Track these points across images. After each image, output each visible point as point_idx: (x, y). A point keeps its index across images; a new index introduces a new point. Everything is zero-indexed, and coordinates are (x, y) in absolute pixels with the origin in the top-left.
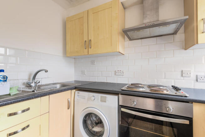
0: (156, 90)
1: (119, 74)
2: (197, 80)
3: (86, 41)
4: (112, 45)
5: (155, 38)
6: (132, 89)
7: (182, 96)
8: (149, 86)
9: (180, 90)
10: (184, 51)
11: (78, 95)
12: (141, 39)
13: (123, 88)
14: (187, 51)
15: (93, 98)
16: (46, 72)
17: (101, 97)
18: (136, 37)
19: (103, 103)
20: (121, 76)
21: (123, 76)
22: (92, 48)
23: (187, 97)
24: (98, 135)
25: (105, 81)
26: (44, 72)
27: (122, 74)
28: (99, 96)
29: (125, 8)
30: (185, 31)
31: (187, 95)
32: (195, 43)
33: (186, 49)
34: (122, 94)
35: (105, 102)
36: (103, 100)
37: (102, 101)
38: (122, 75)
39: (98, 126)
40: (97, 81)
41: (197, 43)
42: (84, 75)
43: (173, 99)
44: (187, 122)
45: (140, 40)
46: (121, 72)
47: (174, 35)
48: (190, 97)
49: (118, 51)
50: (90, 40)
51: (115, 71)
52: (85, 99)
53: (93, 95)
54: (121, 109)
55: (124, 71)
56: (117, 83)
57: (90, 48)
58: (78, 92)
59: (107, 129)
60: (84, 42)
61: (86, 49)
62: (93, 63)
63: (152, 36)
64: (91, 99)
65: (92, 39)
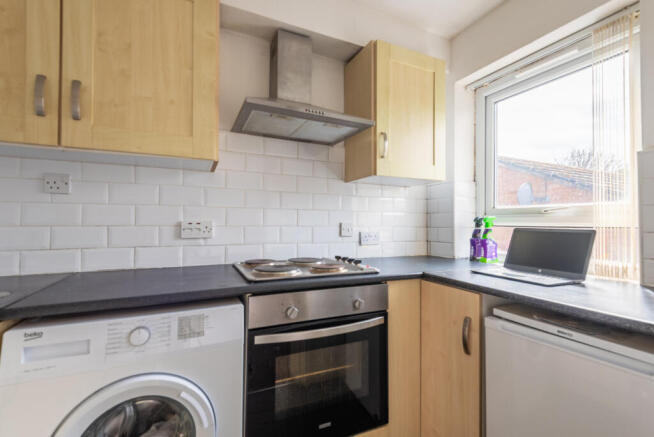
1: (195, 233)
2: (360, 242)
3: (41, 78)
4: (191, 135)
5: (295, 143)
6: (273, 275)
9: (360, 262)
10: (342, 184)
12: (265, 135)
15: (143, 334)
17: (181, 320)
18: (257, 128)
19: (193, 342)
20: (202, 242)
21: (209, 241)
22: (89, 121)
23: (377, 273)
27: (206, 235)
28: (173, 317)
31: (378, 270)
32: (372, 172)
33: (347, 179)
35: (200, 333)
36: (191, 331)
37: (182, 336)
38: (205, 238)
40: (80, 270)
41: (375, 174)
45: (261, 139)
46: (202, 227)
47: (330, 147)
48: (384, 272)
49: (215, 158)
50: (76, 84)
51: (179, 225)
52: (88, 352)
53: (138, 325)
54: (253, 340)
55: (211, 223)
56: (184, 268)
57: (76, 118)
58: (31, 330)
59: (210, 425)
60: (31, 81)
61: (40, 113)
62: (54, 185)
63: (294, 136)
64: (129, 341)
65: (90, 82)
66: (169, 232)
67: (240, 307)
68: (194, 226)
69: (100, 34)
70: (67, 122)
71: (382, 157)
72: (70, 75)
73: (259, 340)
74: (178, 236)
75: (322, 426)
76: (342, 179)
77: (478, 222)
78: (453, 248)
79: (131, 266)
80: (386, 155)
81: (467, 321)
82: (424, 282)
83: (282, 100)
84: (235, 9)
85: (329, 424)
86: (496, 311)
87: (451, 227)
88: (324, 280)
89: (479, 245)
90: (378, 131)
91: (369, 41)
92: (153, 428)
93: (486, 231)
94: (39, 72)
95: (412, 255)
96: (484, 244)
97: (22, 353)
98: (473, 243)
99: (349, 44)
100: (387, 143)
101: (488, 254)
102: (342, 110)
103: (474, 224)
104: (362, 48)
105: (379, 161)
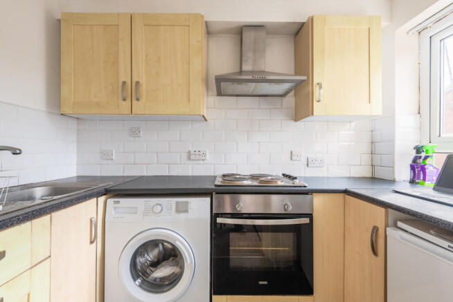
0: (267, 182)
1: (197, 157)
2: (308, 165)
3: (124, 83)
4: (189, 101)
7: (300, 187)
8: (253, 177)
9: (296, 178)
10: (293, 123)
11: (115, 208)
12: (237, 96)
13: (217, 183)
14: (298, 122)
15: (159, 208)
16: (14, 154)
17: (177, 203)
18: (230, 92)
19: (183, 216)
20: (201, 162)
21: (205, 162)
22: (143, 100)
23: (305, 187)
24: (167, 283)
25: (166, 174)
26: (9, 153)
27: (204, 158)
28: (173, 201)
29: (209, 33)
30: (295, 95)
31: (306, 185)
32: (311, 113)
33: (296, 120)
34: (217, 193)
35: (186, 211)
36: (182, 209)
37: (178, 211)
38: (203, 160)
39: (163, 266)
40: (145, 174)
41: (313, 114)
42: (110, 162)
43: (292, 192)
44: (306, 220)
45: (235, 98)
46: (202, 155)
47: (283, 98)
49: (202, 114)
50: (137, 83)
51: (189, 152)
52: (136, 213)
53: (158, 202)
54: (216, 220)
55: (206, 152)
56: (193, 176)
57: (138, 100)
58: (116, 200)
59: (191, 263)
60: (121, 84)
61: (124, 100)
62: (135, 132)
63: (254, 94)
64: (153, 211)
65: (143, 81)
66: (185, 156)
67: (208, 199)
68: (197, 152)
69: (146, 56)
70: (135, 102)
71: (318, 101)
72: (135, 79)
73: (219, 220)
74: (189, 158)
75: (261, 283)
76: (292, 119)
77: (419, 150)
78: (393, 172)
79: (167, 174)
80: (321, 99)
81: (375, 230)
82: (347, 197)
83: (245, 71)
84: (215, 22)
85: (266, 283)
86: (400, 224)
87: (392, 154)
88: (264, 189)
89: (418, 170)
90: (315, 82)
91: (307, 18)
92: (171, 259)
93: (426, 157)
94: (124, 80)
95: (357, 176)
96: (423, 169)
97: (113, 209)
98: (413, 168)
99: (294, 23)
100: (322, 91)
101: (427, 178)
102: (293, 73)
103: (415, 151)
104: (303, 24)
105: (316, 104)
